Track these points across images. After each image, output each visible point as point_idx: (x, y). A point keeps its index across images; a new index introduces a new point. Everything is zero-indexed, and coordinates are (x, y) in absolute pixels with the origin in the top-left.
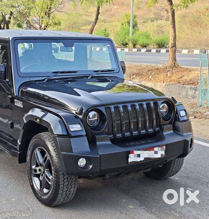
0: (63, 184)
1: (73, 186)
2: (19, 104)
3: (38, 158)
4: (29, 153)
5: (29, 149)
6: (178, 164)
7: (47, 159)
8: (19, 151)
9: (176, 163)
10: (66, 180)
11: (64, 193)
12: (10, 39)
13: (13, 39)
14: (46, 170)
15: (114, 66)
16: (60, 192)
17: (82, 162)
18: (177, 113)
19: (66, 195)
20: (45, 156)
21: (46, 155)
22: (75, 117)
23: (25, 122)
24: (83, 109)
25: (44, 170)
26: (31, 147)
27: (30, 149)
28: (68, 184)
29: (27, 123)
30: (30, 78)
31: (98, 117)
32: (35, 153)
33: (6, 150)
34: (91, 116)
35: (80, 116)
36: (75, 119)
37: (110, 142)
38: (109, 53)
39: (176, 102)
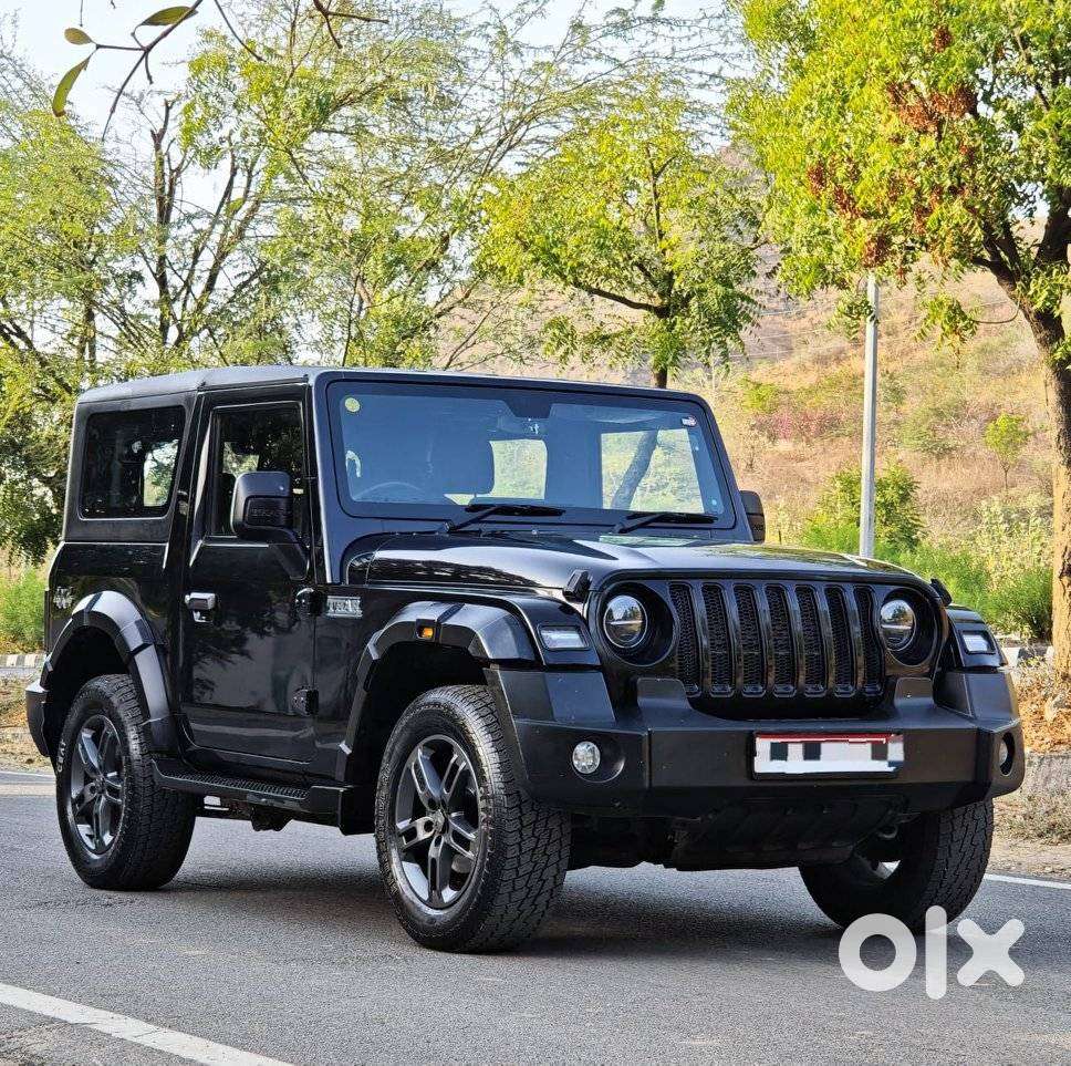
0: (519, 844)
1: (554, 859)
2: (347, 608)
3: (422, 782)
4: (385, 775)
5: (385, 758)
6: (968, 854)
7: (461, 768)
8: (347, 780)
9: (955, 847)
10: (527, 832)
11: (520, 883)
12: (312, 382)
13: (321, 378)
14: (454, 815)
15: (714, 502)
16: (508, 875)
17: (585, 757)
18: (951, 639)
19: (525, 890)
20: (452, 761)
21: (455, 756)
22: (560, 608)
23: (375, 656)
24: (589, 583)
25: (446, 820)
26: (396, 748)
27: (390, 757)
28: (536, 847)
29: (383, 657)
30: (385, 522)
31: (644, 619)
32: (409, 771)
33: (286, 799)
34: (617, 615)
35: (578, 607)
36: (561, 616)
37: (686, 705)
38: (694, 452)
39: (948, 599)
